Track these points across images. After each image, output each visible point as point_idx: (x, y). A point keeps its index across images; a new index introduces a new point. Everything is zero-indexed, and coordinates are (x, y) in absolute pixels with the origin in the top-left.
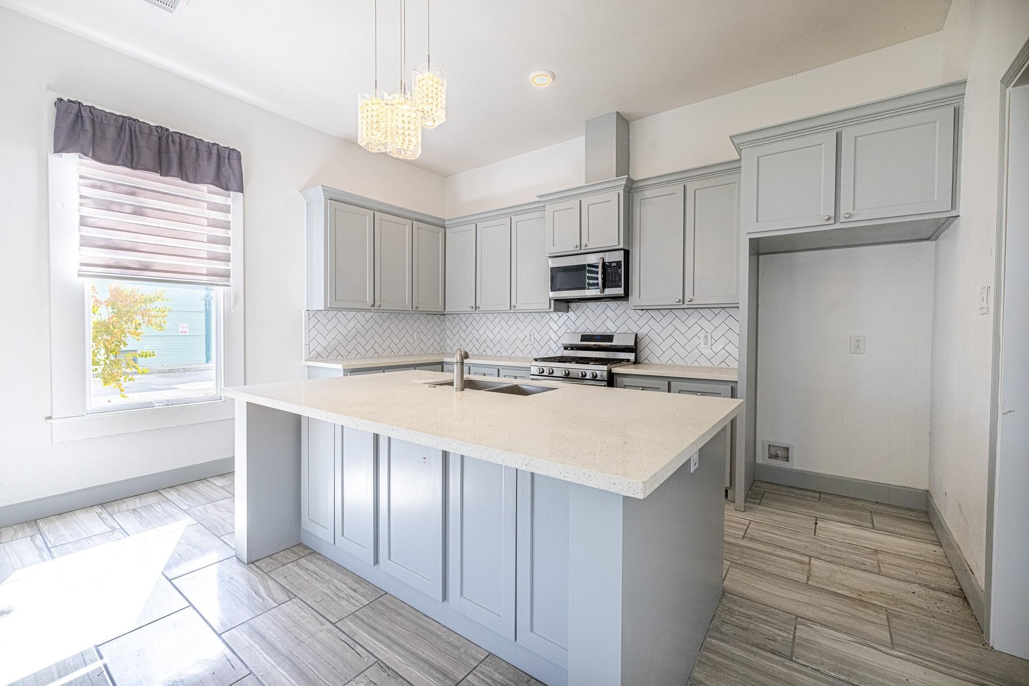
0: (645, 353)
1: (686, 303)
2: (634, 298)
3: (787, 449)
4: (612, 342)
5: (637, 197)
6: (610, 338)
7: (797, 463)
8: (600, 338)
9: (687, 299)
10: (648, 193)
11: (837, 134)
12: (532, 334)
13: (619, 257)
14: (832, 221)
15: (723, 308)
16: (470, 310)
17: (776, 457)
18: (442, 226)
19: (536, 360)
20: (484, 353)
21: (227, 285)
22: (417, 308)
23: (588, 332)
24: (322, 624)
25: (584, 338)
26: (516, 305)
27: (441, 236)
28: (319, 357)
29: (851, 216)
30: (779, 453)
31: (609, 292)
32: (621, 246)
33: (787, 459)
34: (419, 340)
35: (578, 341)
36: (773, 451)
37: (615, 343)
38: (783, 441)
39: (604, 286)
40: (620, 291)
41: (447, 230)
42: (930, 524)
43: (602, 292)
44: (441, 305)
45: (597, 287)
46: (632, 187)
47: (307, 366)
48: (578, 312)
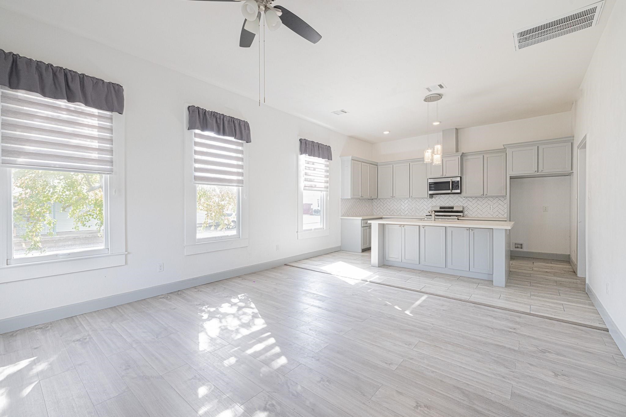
0: (466, 213)
1: (485, 195)
2: (464, 194)
3: (522, 245)
5: (465, 158)
6: (452, 208)
7: (525, 249)
8: (448, 208)
9: (485, 194)
10: (469, 157)
11: (538, 147)
12: (416, 207)
13: (459, 179)
14: (537, 172)
15: (497, 197)
17: (518, 248)
18: (376, 165)
19: (427, 216)
21: (327, 191)
22: (371, 197)
23: (441, 206)
25: (441, 208)
27: (377, 169)
28: (343, 216)
29: (542, 171)
30: (519, 246)
31: (454, 191)
32: (460, 176)
33: (522, 248)
35: (438, 209)
36: (516, 246)
37: (455, 209)
38: (520, 242)
39: (452, 190)
40: (459, 191)
41: (379, 167)
42: (570, 263)
43: (451, 191)
44: (376, 195)
45: (449, 189)
46: (463, 155)
47: (341, 219)
48: (437, 198)
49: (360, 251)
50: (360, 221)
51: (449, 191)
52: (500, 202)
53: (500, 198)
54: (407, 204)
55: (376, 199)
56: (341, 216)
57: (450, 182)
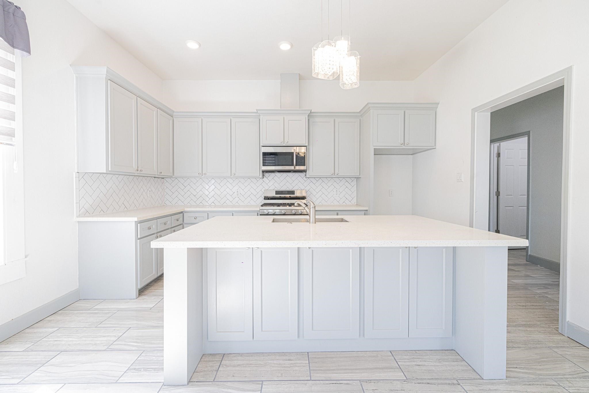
1: (336, 175)
2: (309, 172)
4: (294, 194)
5: (312, 120)
6: (293, 192)
8: (287, 192)
9: (336, 173)
10: (317, 119)
11: (404, 111)
13: (304, 149)
14: (403, 145)
15: (344, 178)
16: (198, 175)
18: (170, 114)
20: (189, 204)
21: (11, 145)
22: (161, 173)
23: (277, 189)
24: (306, 384)
25: (277, 192)
26: (236, 173)
27: (171, 122)
28: (87, 213)
32: (306, 144)
34: (151, 196)
35: (274, 195)
37: (296, 195)
39: (296, 165)
40: (304, 168)
41: (175, 119)
43: (295, 168)
44: (171, 171)
45: (292, 165)
46: (311, 115)
47: (79, 222)
48: (270, 178)
49: (134, 292)
50: (134, 224)
51: (292, 168)
52: (347, 184)
53: (347, 179)
54: (213, 187)
55: (170, 177)
56: (79, 216)
57: (293, 153)
